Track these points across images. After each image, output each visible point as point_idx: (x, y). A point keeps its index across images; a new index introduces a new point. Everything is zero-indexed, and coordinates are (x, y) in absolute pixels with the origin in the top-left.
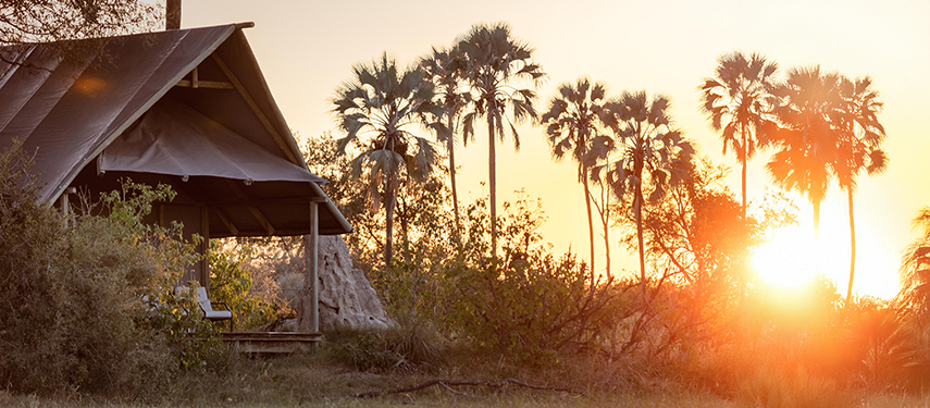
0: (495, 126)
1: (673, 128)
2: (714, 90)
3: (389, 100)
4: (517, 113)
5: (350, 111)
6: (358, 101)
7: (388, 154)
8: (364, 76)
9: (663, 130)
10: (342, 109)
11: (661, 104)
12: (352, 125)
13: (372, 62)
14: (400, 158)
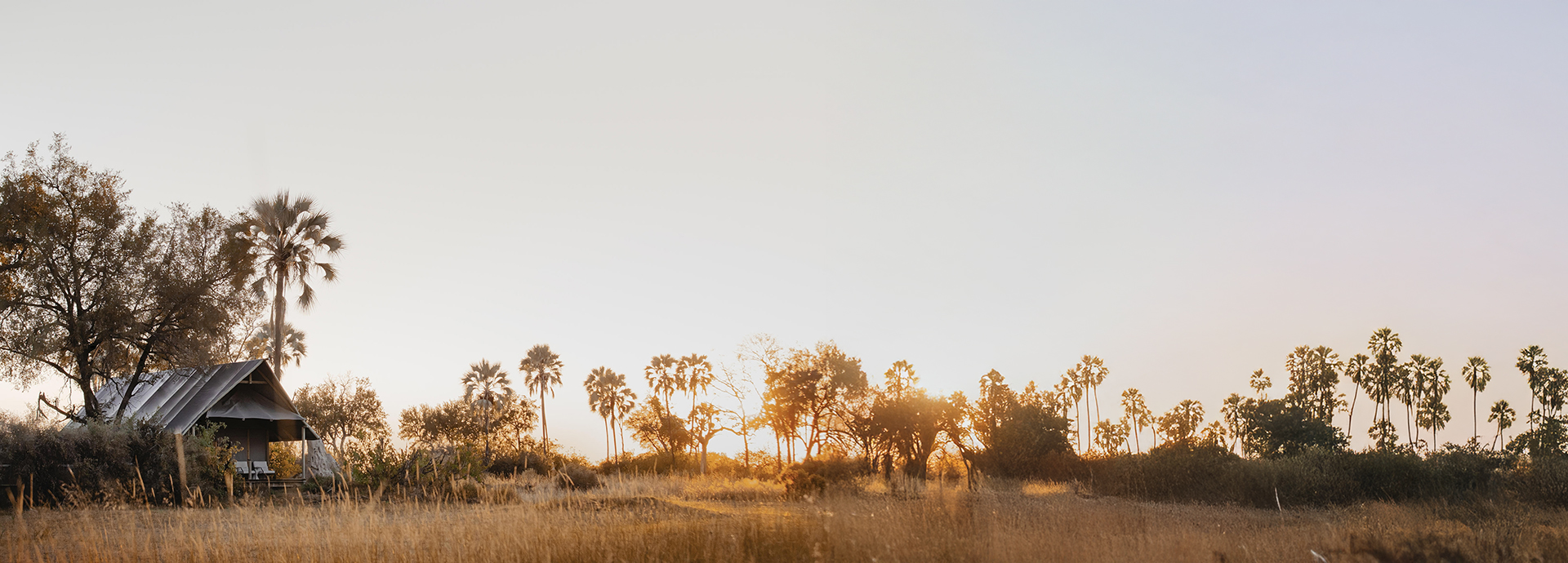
0: (544, 387)
1: (626, 387)
2: (649, 371)
3: (486, 378)
4: (552, 382)
5: (469, 383)
6: (473, 379)
7: (485, 401)
8: (475, 368)
9: (623, 388)
10: (466, 382)
11: (622, 377)
12: (470, 389)
13: (478, 363)
14: (490, 403)
